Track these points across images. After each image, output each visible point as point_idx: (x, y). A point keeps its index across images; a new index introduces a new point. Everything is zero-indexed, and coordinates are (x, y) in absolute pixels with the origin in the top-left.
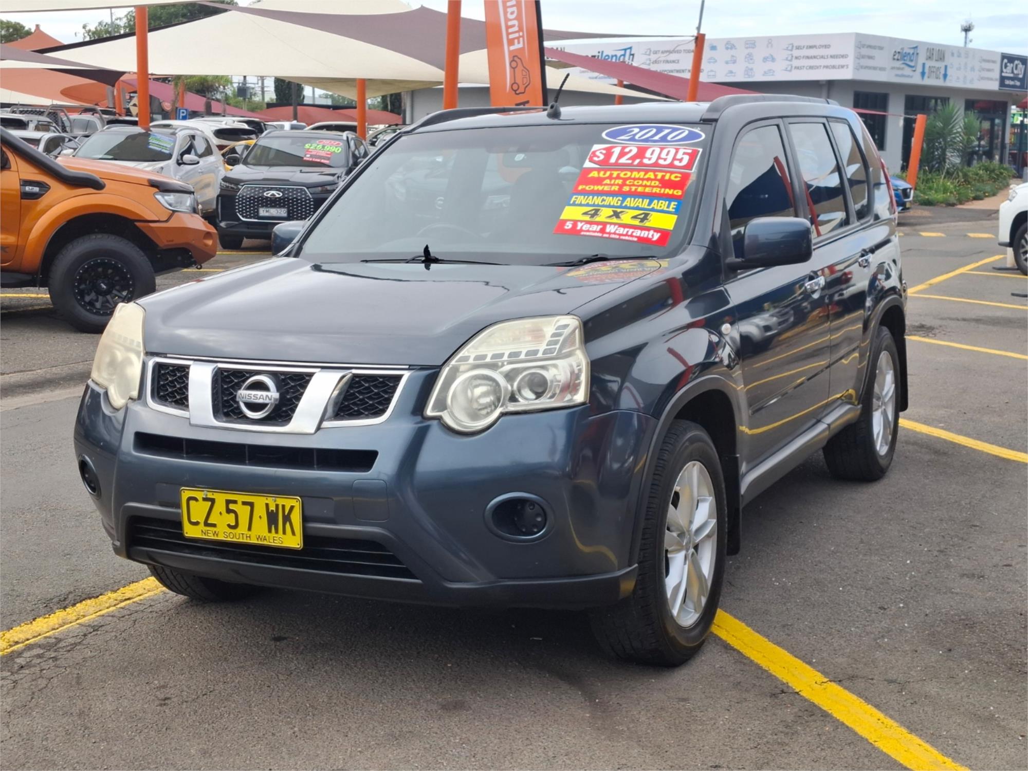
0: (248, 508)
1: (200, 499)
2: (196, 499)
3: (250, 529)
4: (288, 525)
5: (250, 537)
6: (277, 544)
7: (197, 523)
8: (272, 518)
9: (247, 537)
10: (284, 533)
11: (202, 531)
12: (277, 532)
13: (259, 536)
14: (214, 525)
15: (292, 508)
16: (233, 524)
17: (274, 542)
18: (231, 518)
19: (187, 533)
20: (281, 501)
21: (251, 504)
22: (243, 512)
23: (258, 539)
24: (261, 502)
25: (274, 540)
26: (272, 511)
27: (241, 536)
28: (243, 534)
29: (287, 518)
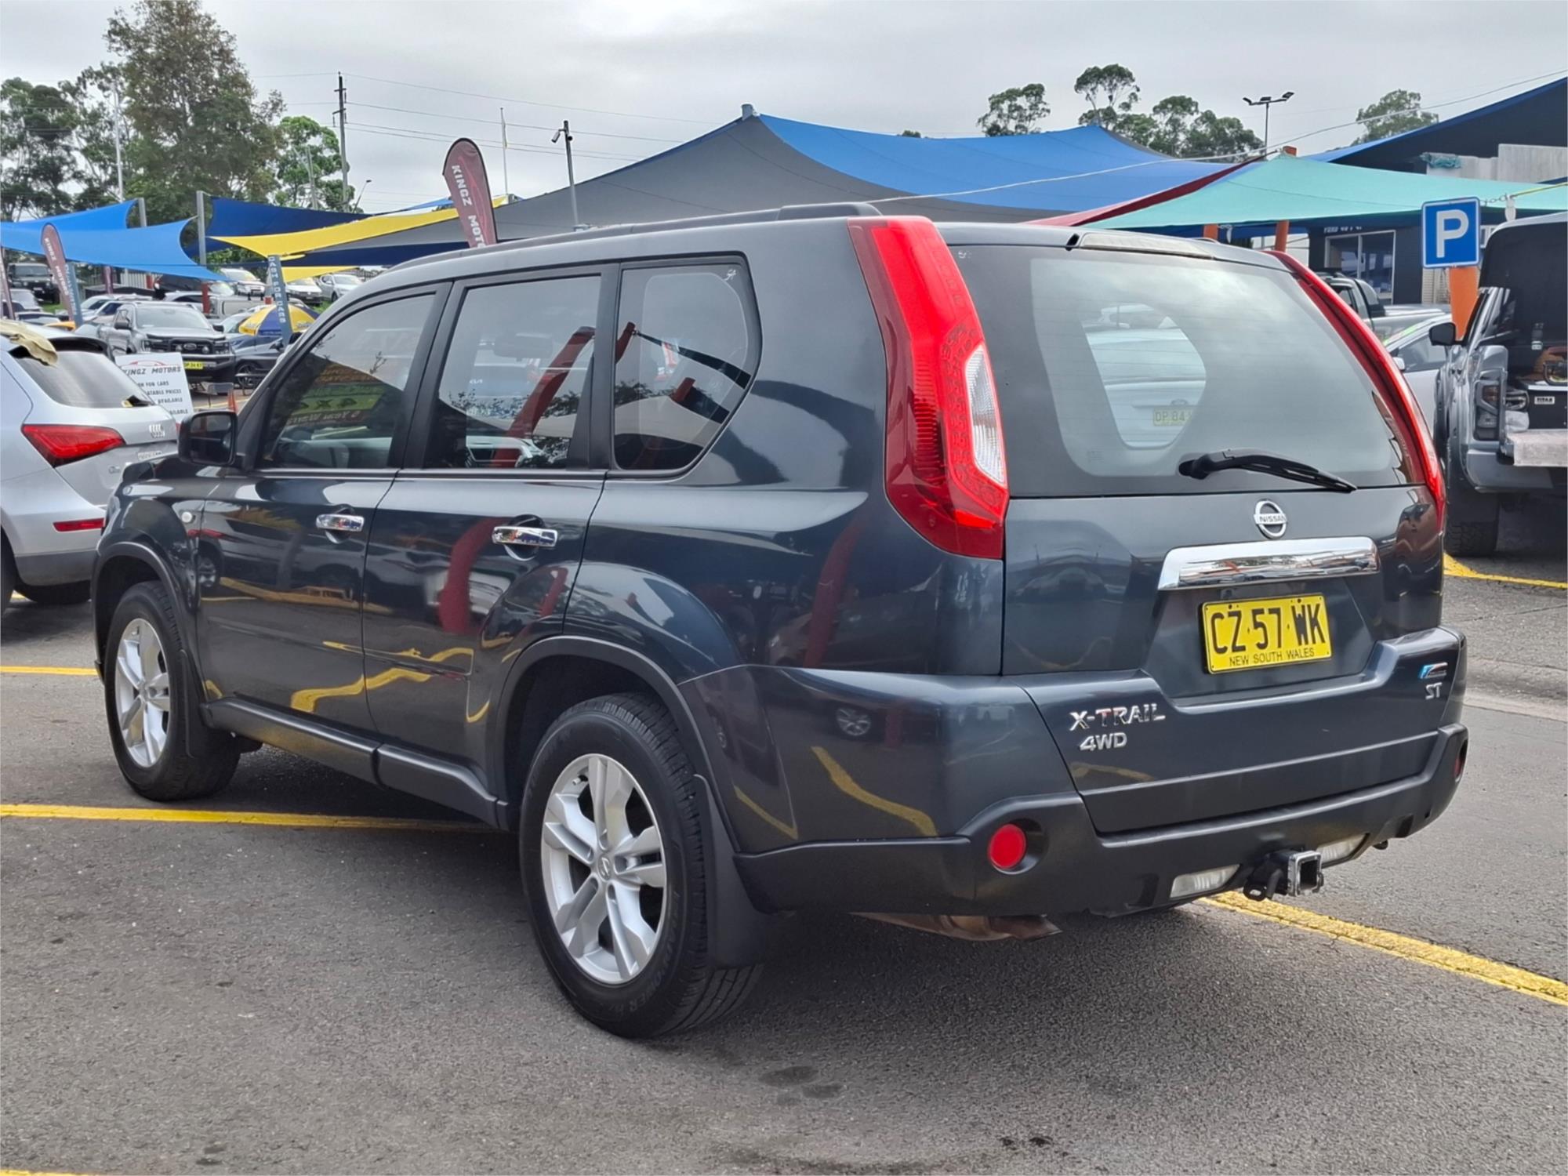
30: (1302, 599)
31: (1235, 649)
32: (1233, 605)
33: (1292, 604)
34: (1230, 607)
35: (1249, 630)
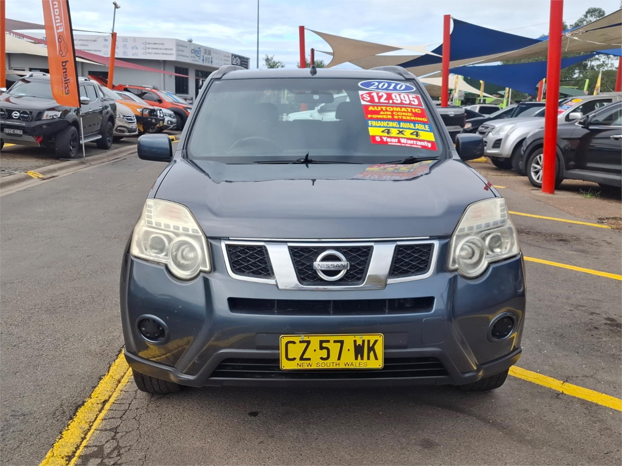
0: (339, 344)
1: (297, 342)
2: (294, 343)
3: (339, 358)
4: (372, 353)
5: (339, 364)
6: (362, 367)
7: (294, 359)
8: (359, 350)
9: (336, 364)
10: (368, 359)
11: (298, 364)
12: (362, 358)
13: (347, 363)
14: (309, 359)
15: (376, 341)
16: (326, 356)
17: (359, 366)
18: (324, 353)
19: (284, 367)
20: (366, 338)
21: (342, 342)
22: (334, 348)
23: (345, 365)
24: (349, 340)
25: (360, 364)
26: (359, 345)
27: (332, 364)
28: (333, 363)
29: (371, 349)
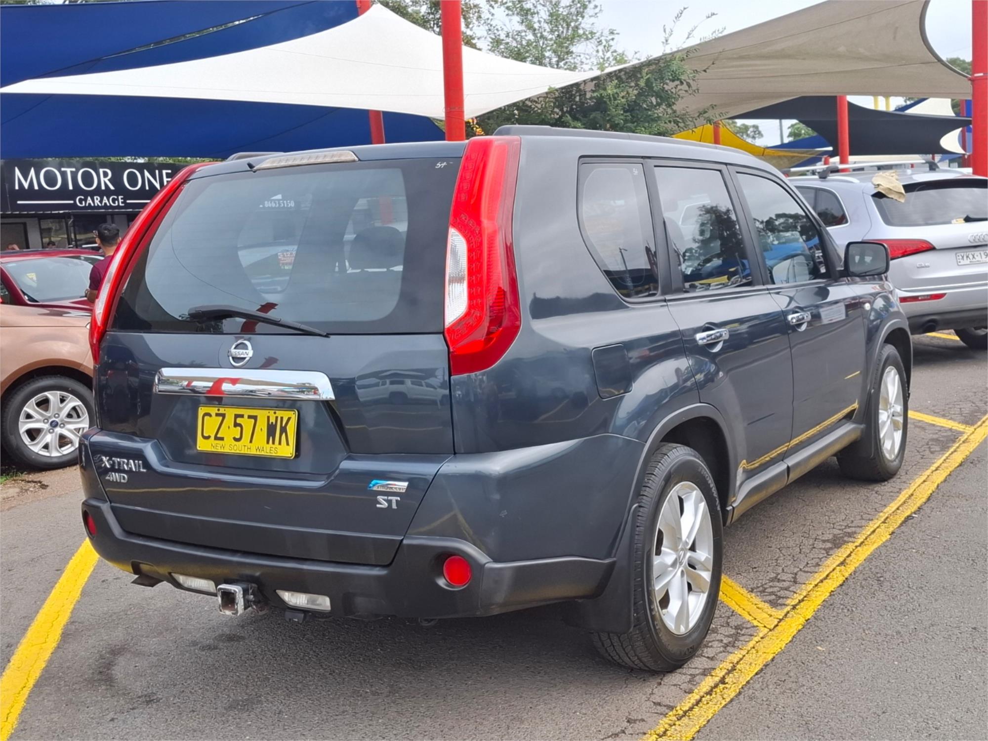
30: (277, 412)
31: (216, 438)
32: (221, 409)
33: (269, 415)
34: (219, 410)
35: (229, 427)
